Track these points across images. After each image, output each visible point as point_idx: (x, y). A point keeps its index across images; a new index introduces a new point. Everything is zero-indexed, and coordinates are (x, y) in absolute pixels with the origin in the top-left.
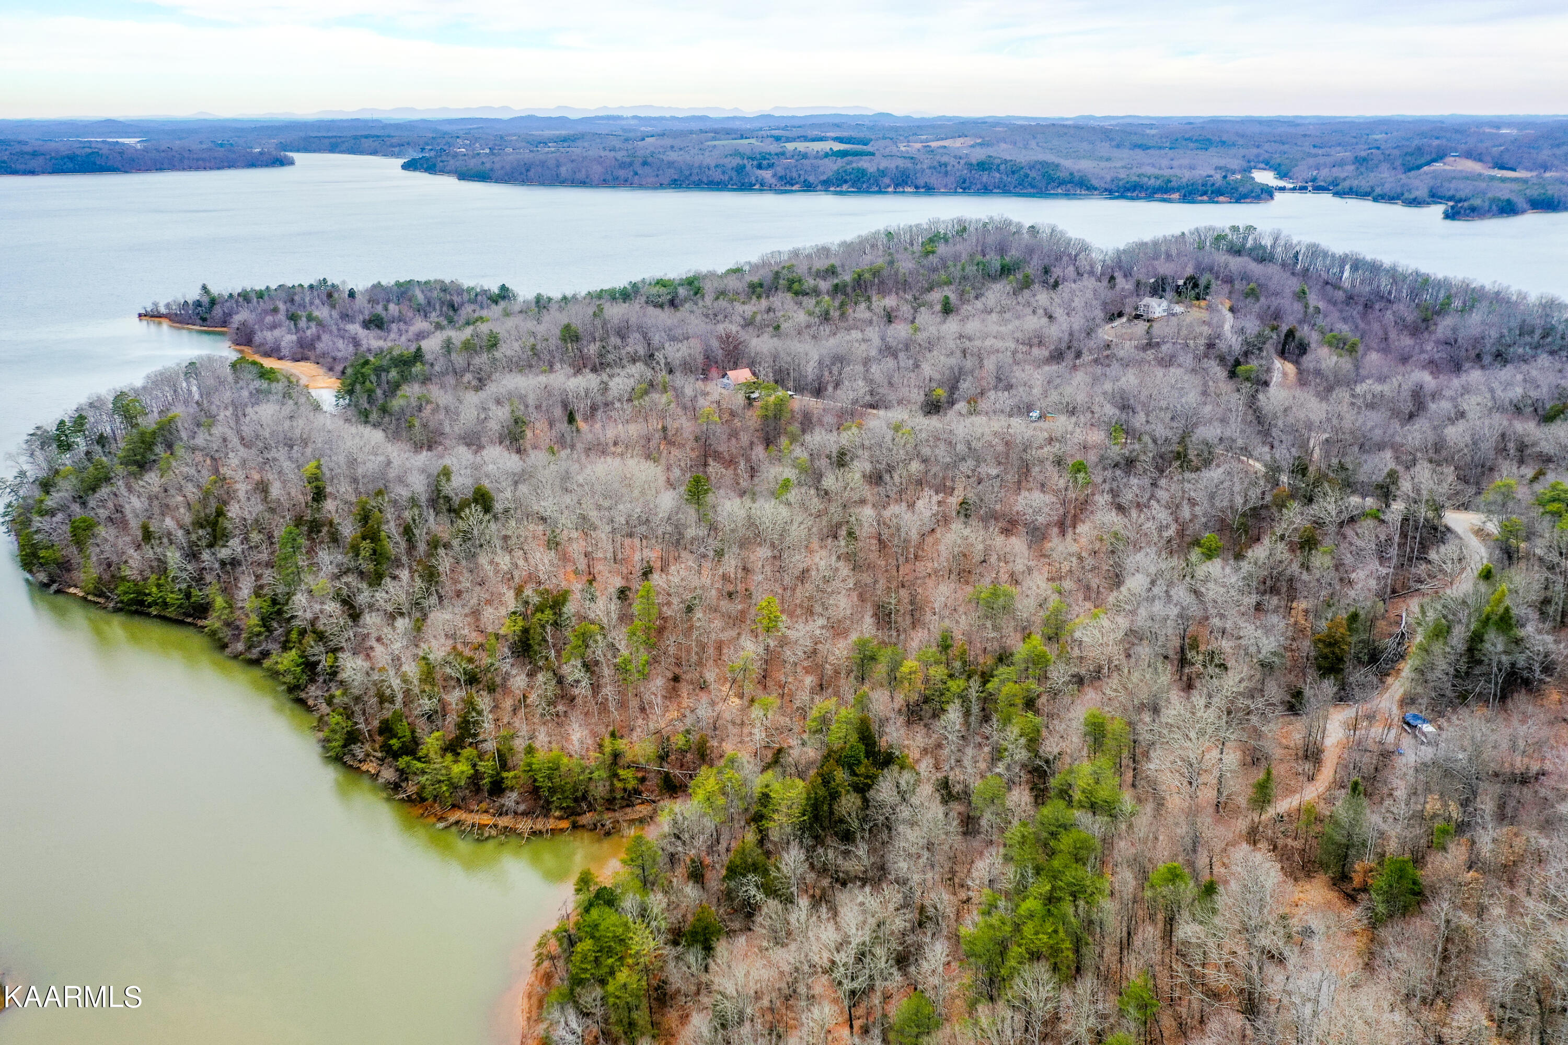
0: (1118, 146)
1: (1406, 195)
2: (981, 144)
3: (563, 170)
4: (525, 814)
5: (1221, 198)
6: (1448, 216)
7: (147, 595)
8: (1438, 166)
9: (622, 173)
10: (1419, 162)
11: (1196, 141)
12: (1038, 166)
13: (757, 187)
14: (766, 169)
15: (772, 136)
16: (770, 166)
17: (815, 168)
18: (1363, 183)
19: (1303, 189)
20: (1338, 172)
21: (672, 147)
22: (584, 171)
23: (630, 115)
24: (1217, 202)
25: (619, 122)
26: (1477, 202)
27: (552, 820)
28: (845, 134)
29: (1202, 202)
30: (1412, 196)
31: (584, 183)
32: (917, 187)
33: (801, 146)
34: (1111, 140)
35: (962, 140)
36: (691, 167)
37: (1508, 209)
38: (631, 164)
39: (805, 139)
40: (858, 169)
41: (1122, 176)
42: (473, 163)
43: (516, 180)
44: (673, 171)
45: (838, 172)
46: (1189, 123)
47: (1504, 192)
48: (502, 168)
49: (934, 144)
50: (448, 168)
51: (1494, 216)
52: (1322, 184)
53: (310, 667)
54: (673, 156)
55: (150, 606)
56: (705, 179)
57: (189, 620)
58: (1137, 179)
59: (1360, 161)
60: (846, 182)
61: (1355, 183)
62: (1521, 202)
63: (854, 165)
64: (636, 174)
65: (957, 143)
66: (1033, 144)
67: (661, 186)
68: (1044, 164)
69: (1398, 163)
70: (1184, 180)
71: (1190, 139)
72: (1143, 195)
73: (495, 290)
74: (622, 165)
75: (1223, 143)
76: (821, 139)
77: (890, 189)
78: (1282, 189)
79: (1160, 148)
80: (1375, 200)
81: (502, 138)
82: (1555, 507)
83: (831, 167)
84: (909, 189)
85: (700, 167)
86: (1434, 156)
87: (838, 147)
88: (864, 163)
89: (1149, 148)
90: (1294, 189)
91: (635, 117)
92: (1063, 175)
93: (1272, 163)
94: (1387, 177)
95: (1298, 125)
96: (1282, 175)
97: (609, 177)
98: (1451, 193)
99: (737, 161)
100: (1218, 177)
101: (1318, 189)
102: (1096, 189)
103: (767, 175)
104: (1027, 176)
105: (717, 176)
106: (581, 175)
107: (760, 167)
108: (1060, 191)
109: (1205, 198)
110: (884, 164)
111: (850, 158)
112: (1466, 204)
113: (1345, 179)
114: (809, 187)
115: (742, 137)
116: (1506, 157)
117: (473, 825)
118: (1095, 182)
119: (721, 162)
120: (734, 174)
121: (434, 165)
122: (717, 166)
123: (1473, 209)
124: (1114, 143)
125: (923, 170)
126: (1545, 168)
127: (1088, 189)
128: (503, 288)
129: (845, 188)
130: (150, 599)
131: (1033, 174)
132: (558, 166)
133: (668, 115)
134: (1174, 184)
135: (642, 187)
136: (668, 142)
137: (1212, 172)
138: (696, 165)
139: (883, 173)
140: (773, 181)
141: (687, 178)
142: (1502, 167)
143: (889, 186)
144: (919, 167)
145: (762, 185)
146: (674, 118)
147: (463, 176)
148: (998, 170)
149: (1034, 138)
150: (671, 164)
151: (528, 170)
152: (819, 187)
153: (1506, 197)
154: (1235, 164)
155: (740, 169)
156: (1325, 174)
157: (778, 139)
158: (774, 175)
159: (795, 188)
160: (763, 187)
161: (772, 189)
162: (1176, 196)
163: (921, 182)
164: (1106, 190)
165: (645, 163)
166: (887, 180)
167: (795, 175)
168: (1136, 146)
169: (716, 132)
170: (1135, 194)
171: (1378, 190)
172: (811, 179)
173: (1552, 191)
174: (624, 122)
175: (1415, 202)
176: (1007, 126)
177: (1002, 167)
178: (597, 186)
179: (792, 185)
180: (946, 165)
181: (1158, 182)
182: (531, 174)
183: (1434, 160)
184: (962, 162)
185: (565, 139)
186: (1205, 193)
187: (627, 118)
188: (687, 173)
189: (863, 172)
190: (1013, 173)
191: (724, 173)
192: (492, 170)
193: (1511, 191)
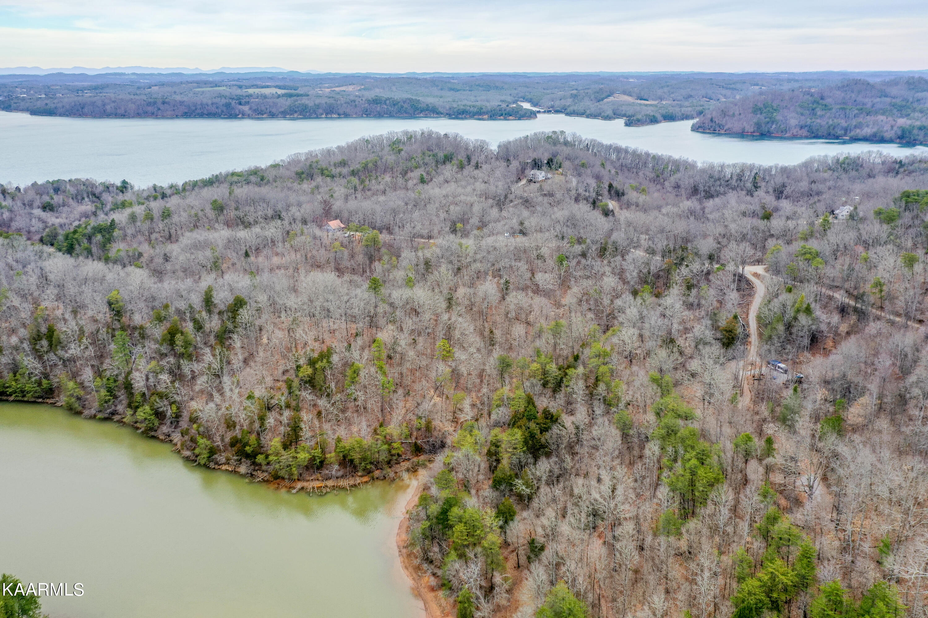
0: (442, 89)
1: (603, 114)
2: (364, 89)
3: (108, 107)
4: (342, 477)
5: (510, 117)
6: (627, 124)
7: (7, 387)
8: (611, 99)
9: (150, 109)
10: (602, 96)
11: (482, 86)
12: (408, 101)
13: (240, 116)
14: (245, 105)
15: (236, 85)
16: (247, 103)
17: (275, 104)
18: (579, 107)
19: (549, 112)
20: (563, 102)
21: (175, 92)
22: (123, 109)
23: (130, 72)
24: (509, 120)
25: (123, 77)
26: (640, 117)
27: (357, 478)
28: (278, 84)
29: (500, 120)
30: (606, 115)
31: (124, 116)
32: (339, 114)
33: (257, 91)
34: (437, 86)
35: (352, 87)
36: (195, 105)
37: (653, 121)
38: (155, 103)
39: (257, 87)
40: (303, 105)
41: (455, 106)
42: (39, 104)
43: (75, 114)
44: (184, 107)
45: (290, 107)
46: (472, 76)
47: (650, 111)
48: (63, 107)
49: (337, 89)
50: (21, 108)
51: (648, 124)
52: (558, 109)
53: (160, 415)
54: (178, 98)
55: (10, 395)
56: (205, 112)
57: (40, 400)
58: (464, 108)
59: (574, 96)
60: (296, 112)
61: (576, 108)
62: (659, 117)
63: (299, 102)
64: (159, 109)
65: (350, 88)
66: (394, 88)
67: (177, 117)
68: (411, 100)
69: (592, 97)
70: (489, 108)
71: (479, 85)
72: (468, 116)
73: (118, 183)
74: (149, 104)
75: (497, 87)
76: (268, 87)
77: (323, 116)
78: (539, 112)
79: (464, 90)
80: (588, 117)
81: (49, 87)
82: (808, 256)
83: (286, 103)
84: (335, 116)
85: (202, 104)
86: (608, 93)
87: (280, 92)
88: (305, 101)
89: (458, 90)
90: (545, 112)
91: (134, 74)
92: (423, 106)
93: (526, 98)
94: (588, 104)
95: (529, 77)
96: (535, 105)
97: (140, 111)
98: (623, 112)
99: (224, 101)
100: (504, 106)
101: (557, 112)
102: (442, 114)
103: (246, 108)
104: (402, 107)
105: (213, 109)
106: (122, 111)
107: (240, 104)
108: (422, 115)
109: (502, 117)
110: (317, 101)
111: (295, 98)
112: (635, 118)
113: (569, 106)
114: (272, 116)
115: (216, 86)
116: (642, 94)
117: (313, 488)
118: (440, 110)
119: (215, 100)
120: (224, 109)
121: (10, 106)
122: (212, 104)
123: (638, 120)
124: (439, 88)
125: (342, 105)
126: (661, 99)
127: (437, 113)
128: (124, 182)
129: (296, 115)
130: (10, 390)
131: (406, 106)
132: (104, 105)
133: (156, 72)
134: (484, 110)
135: (164, 117)
136: (169, 89)
137: (500, 103)
138: (199, 103)
139: (318, 106)
140: (250, 112)
141: (194, 111)
142: (641, 99)
143: (322, 114)
144: (339, 102)
145: (243, 115)
146: (160, 74)
147: (34, 112)
148: (385, 104)
149: (394, 85)
150: (182, 103)
151: (82, 108)
152: (280, 116)
153: (652, 114)
154: (509, 99)
155: (228, 105)
156: (558, 104)
157: (240, 87)
158: (250, 109)
159: (264, 116)
160: (244, 116)
161: (249, 117)
162: (486, 117)
163: (341, 111)
164: (447, 114)
165: (164, 103)
166: (321, 111)
167: (263, 108)
168: (451, 89)
169: (197, 83)
170: (463, 116)
171: (588, 112)
172: (274, 110)
173: (671, 110)
174: (127, 77)
175: (607, 118)
176: (373, 78)
177: (388, 102)
178: (133, 117)
179: (263, 115)
180: (354, 101)
181: (476, 109)
182: (86, 110)
183: (609, 96)
184: (364, 99)
185: (96, 88)
186: (502, 115)
187: (128, 74)
188: (194, 108)
189: (306, 106)
190: (394, 105)
191: (217, 108)
192: (56, 108)
193: (652, 111)
